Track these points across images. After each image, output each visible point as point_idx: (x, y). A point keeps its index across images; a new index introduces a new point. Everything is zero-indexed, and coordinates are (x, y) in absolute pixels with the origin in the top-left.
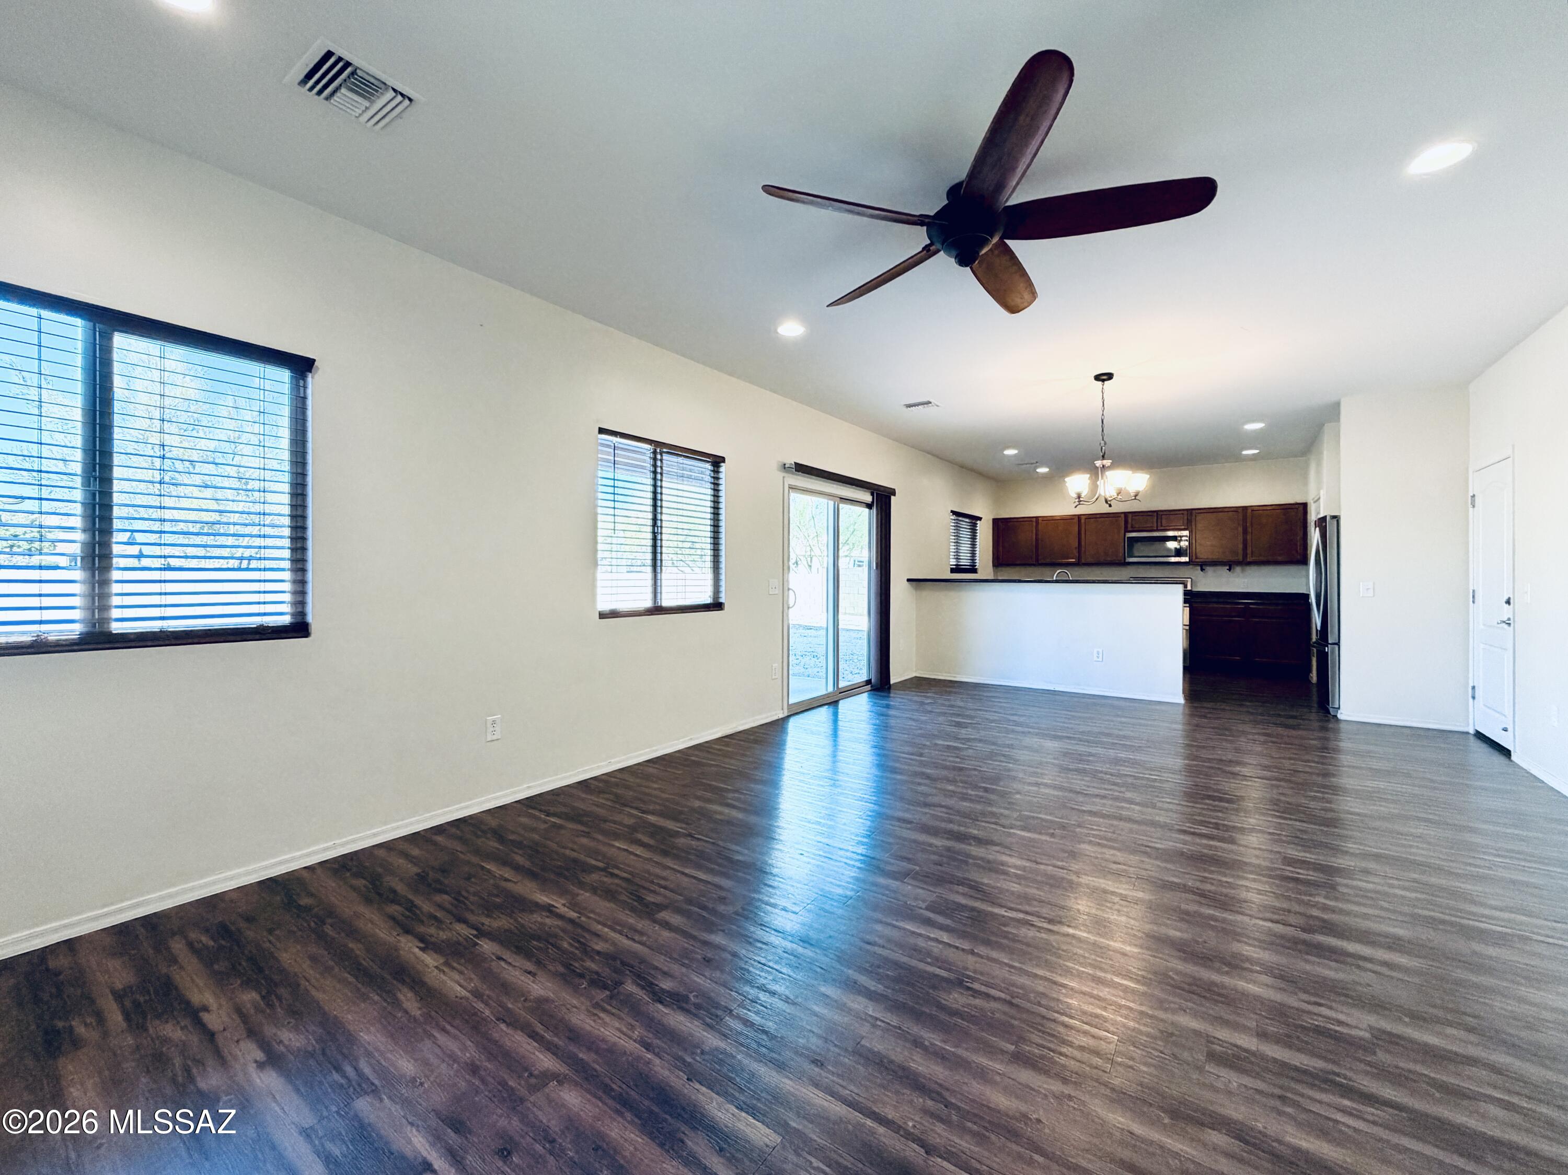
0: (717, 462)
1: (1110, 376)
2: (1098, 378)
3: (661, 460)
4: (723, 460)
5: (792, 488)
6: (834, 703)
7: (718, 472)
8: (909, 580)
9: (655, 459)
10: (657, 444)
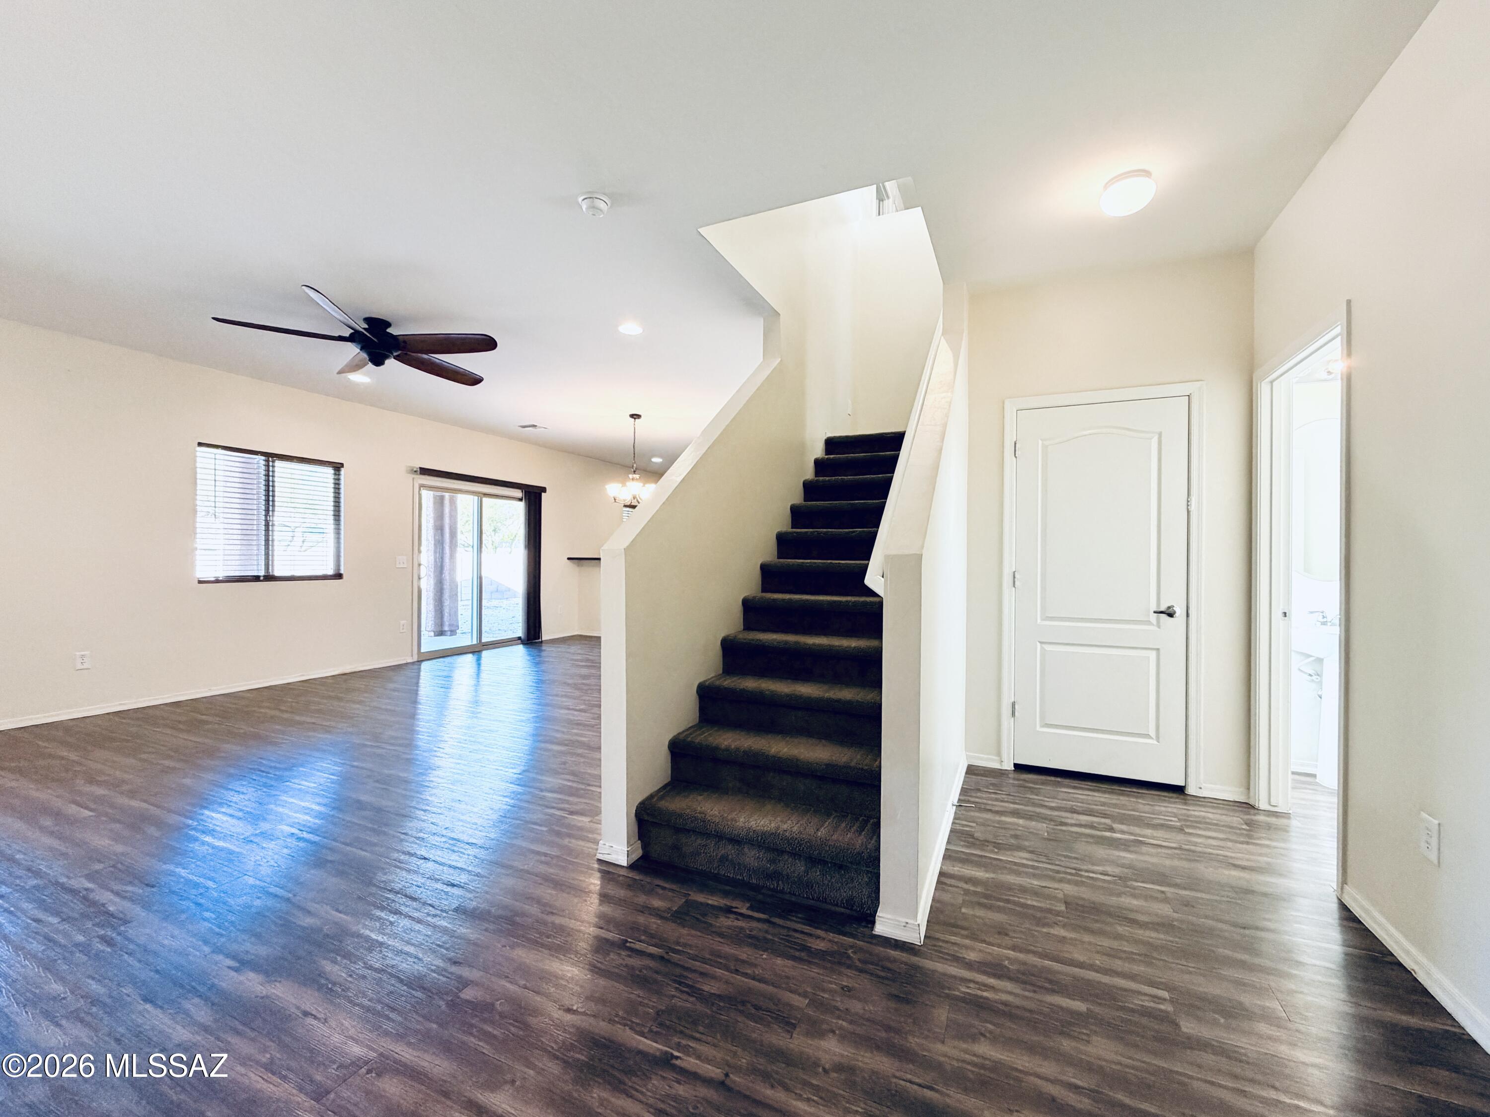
0: (337, 467)
1: (638, 416)
2: (632, 416)
3: (273, 466)
4: (342, 465)
5: (422, 486)
6: (480, 652)
7: (339, 475)
8: (569, 559)
9: (268, 466)
10: (267, 455)
